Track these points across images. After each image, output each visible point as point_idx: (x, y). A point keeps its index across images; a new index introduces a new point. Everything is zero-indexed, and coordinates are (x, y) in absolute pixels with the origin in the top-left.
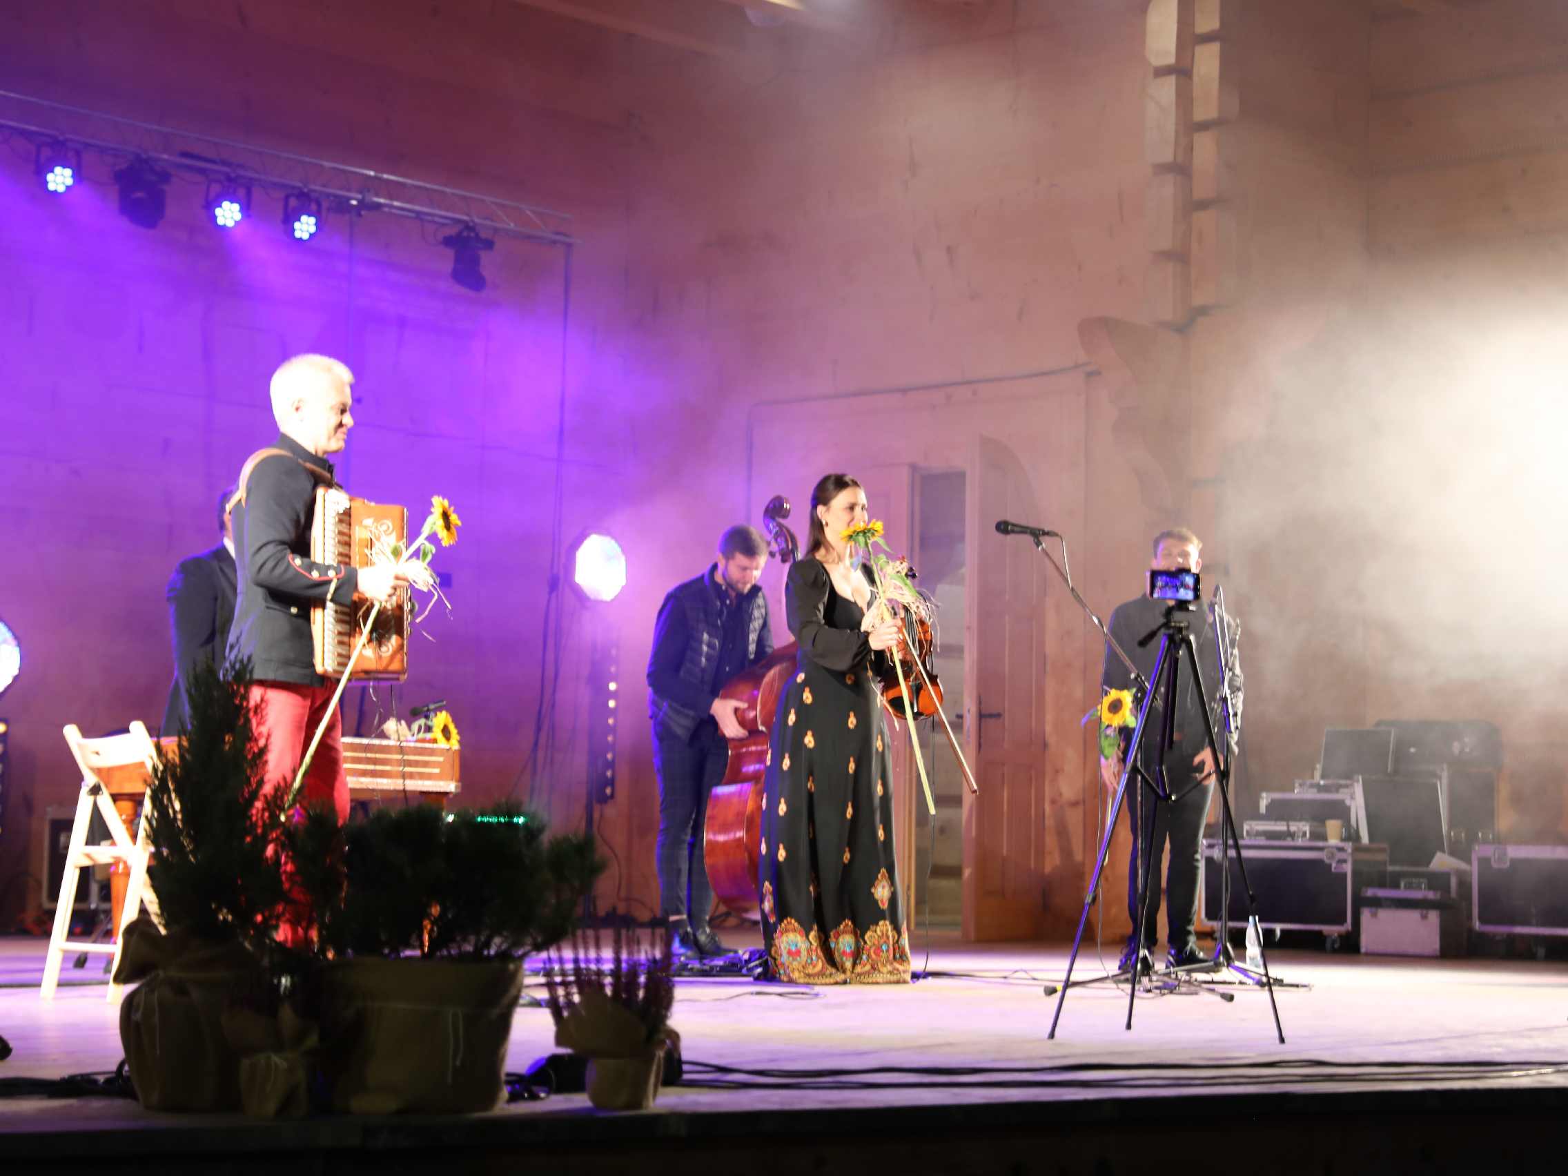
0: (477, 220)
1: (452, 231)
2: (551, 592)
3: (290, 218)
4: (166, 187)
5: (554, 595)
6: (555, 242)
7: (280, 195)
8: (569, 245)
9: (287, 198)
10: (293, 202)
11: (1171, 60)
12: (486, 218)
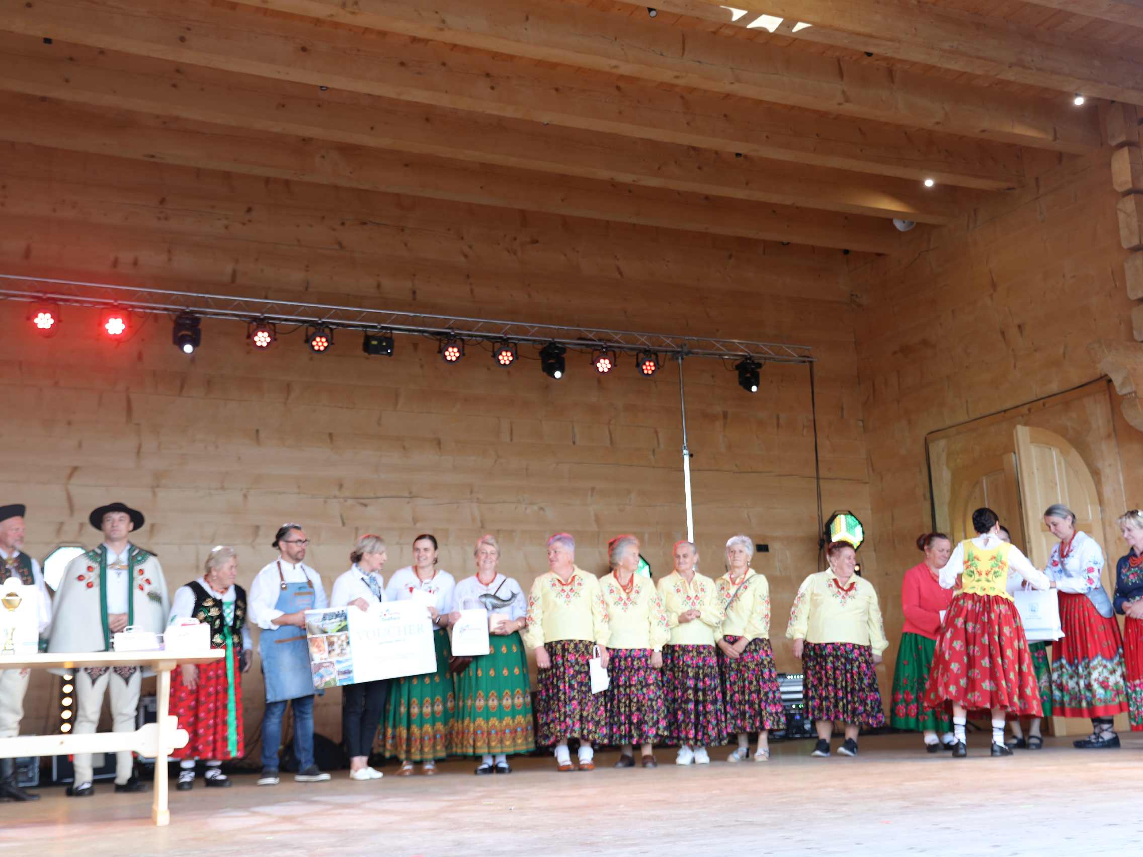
0: (751, 354)
1: (738, 362)
2: (820, 549)
3: (639, 365)
4: (564, 356)
5: (822, 550)
6: (804, 362)
7: (635, 353)
8: (811, 362)
9: (637, 355)
10: (641, 355)
11: (1129, 186)
12: (757, 353)
